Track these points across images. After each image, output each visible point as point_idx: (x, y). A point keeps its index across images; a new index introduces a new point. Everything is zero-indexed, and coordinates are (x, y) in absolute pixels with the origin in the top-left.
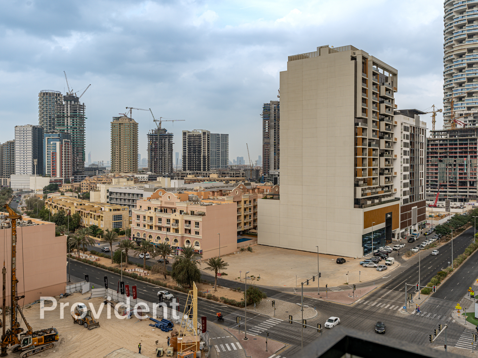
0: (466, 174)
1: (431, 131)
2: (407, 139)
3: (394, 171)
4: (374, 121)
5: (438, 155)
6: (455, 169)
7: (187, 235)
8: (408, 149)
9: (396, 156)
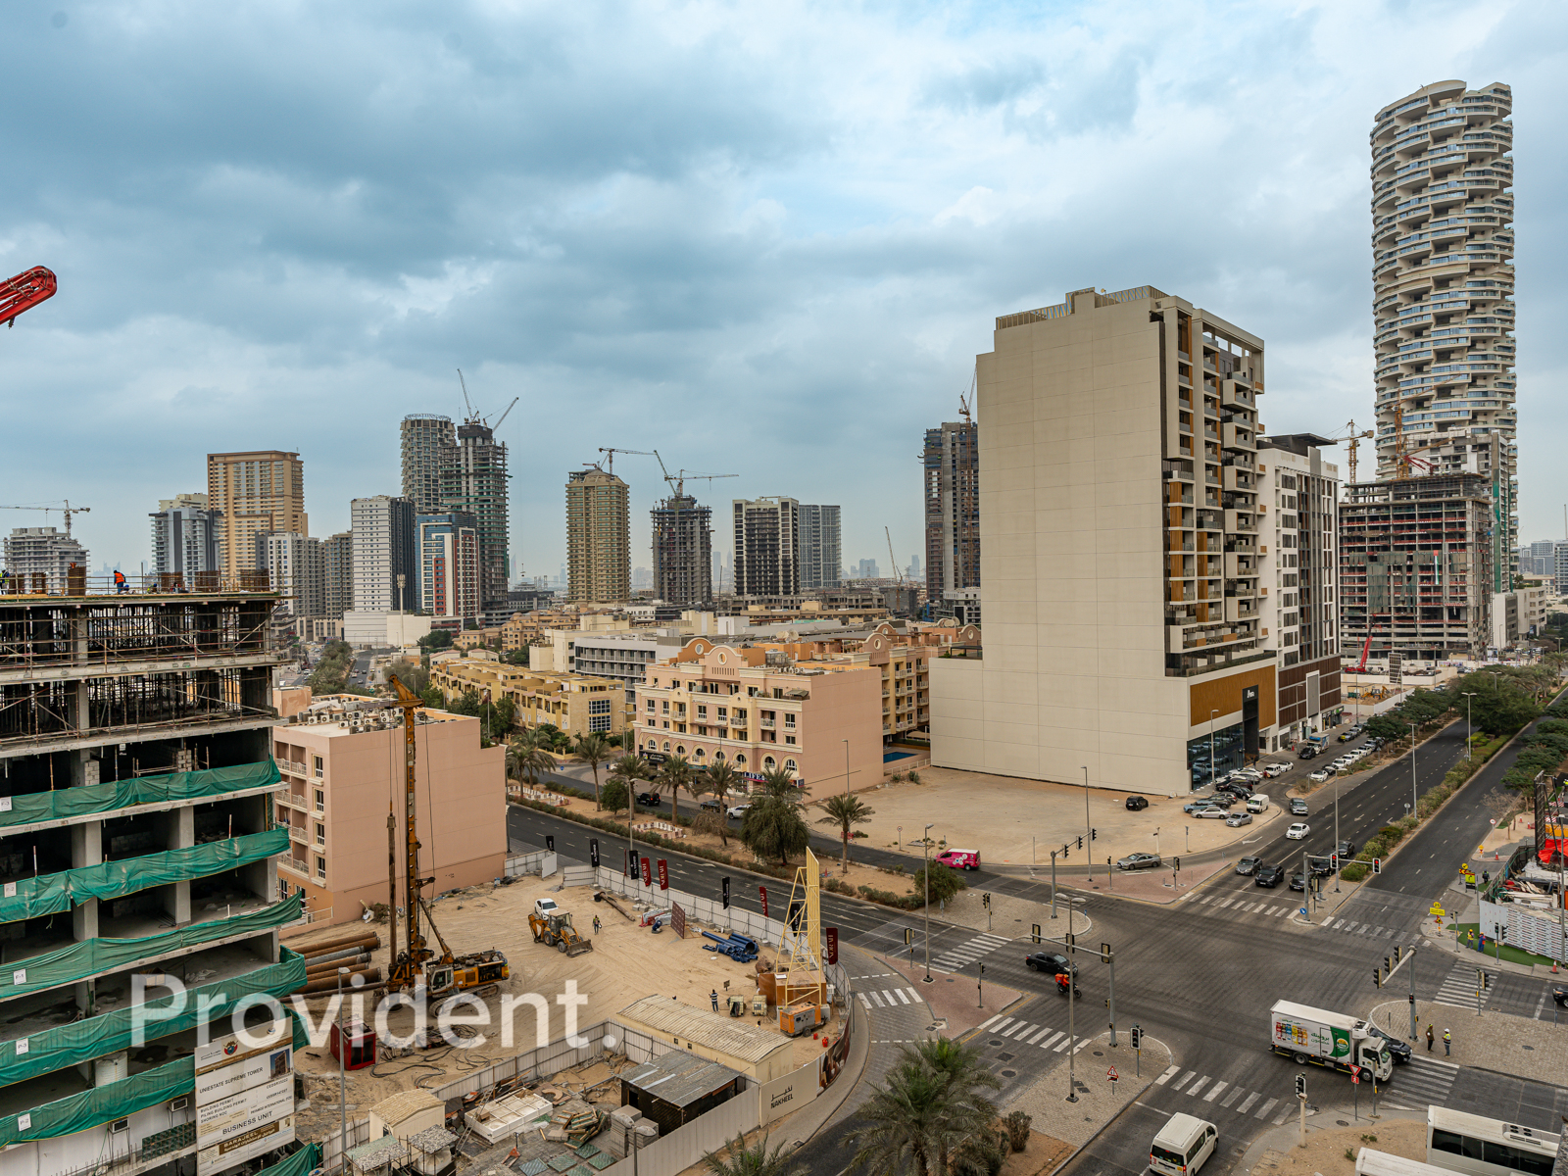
0: (1438, 589)
1: (1347, 486)
2: (1291, 506)
3: (1261, 585)
4: (1208, 467)
5: (1367, 544)
6: (1409, 578)
7: (767, 745)
8: (1294, 532)
9: (1264, 549)
